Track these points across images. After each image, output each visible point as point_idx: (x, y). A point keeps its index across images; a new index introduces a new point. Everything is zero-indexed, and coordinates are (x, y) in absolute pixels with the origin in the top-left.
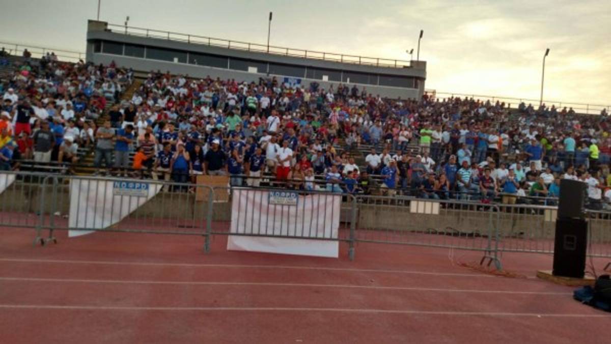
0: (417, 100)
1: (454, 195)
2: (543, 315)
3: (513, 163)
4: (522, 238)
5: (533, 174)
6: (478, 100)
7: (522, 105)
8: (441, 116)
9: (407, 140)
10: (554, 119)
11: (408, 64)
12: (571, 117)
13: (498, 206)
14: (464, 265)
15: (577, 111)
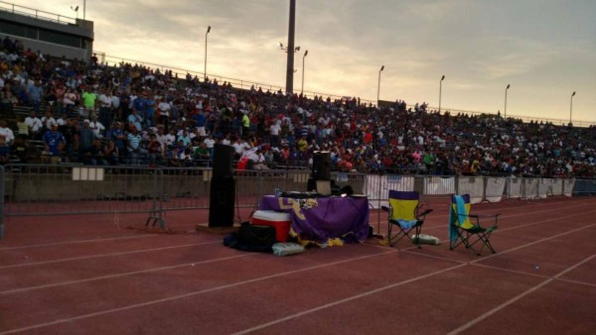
0: (85, 61)
1: (124, 160)
2: (197, 263)
3: (181, 129)
4: (189, 197)
5: (199, 140)
6: (149, 68)
7: (188, 76)
8: (111, 80)
9: (73, 103)
10: (216, 91)
11: (74, 22)
12: (229, 91)
13: (162, 169)
14: (131, 228)
15: (234, 86)
